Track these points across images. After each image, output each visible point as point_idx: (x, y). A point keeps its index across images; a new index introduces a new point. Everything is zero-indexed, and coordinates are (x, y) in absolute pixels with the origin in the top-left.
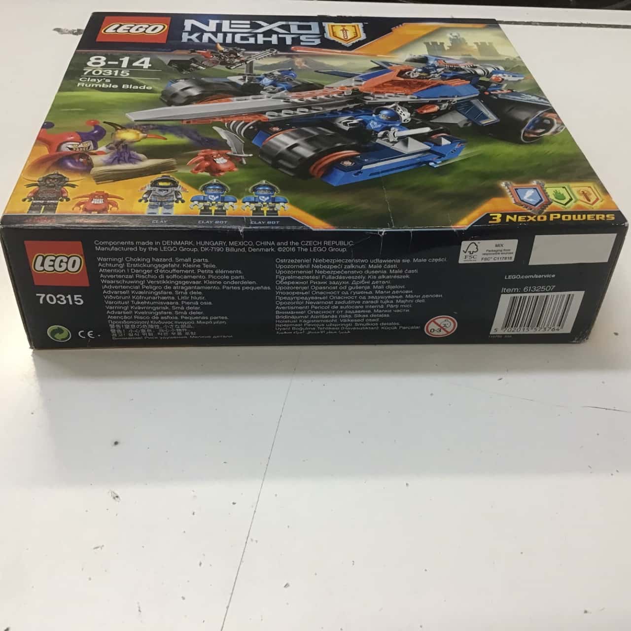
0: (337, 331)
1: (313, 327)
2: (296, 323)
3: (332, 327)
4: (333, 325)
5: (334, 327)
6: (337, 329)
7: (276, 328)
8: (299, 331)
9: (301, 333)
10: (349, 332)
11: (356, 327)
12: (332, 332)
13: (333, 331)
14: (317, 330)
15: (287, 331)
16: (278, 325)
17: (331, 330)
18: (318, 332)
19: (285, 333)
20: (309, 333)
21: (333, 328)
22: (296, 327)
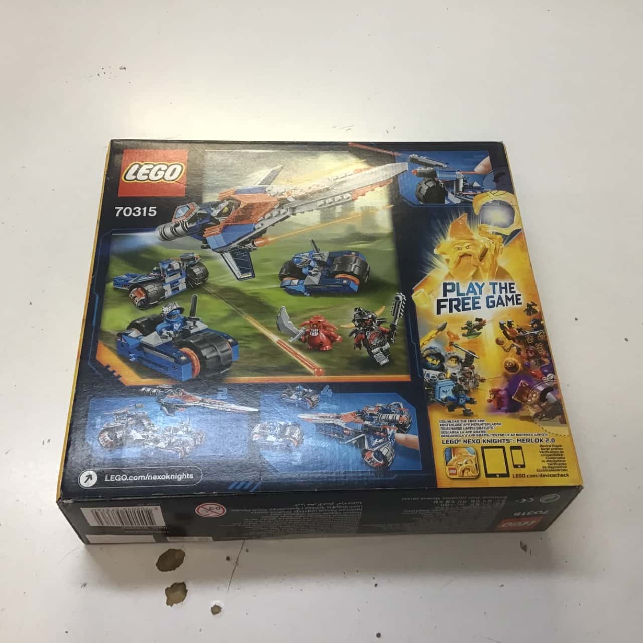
0: (307, 506)
1: (329, 509)
2: (344, 512)
3: (312, 510)
4: (311, 511)
5: (310, 510)
6: (307, 508)
7: (362, 507)
8: (342, 505)
9: (340, 504)
10: (296, 506)
11: (290, 510)
12: (311, 504)
13: (310, 506)
14: (325, 507)
15: (352, 505)
16: (359, 510)
17: (312, 506)
18: (324, 504)
19: (354, 503)
20: (332, 504)
21: (311, 508)
22: (344, 508)
